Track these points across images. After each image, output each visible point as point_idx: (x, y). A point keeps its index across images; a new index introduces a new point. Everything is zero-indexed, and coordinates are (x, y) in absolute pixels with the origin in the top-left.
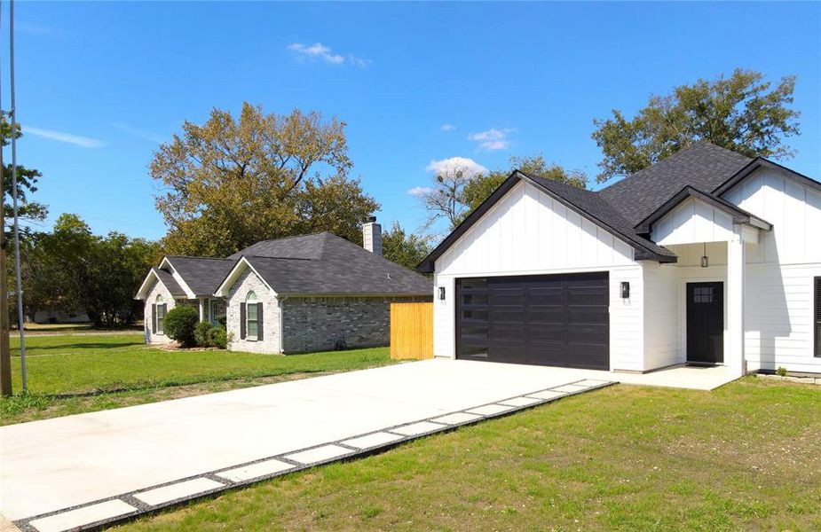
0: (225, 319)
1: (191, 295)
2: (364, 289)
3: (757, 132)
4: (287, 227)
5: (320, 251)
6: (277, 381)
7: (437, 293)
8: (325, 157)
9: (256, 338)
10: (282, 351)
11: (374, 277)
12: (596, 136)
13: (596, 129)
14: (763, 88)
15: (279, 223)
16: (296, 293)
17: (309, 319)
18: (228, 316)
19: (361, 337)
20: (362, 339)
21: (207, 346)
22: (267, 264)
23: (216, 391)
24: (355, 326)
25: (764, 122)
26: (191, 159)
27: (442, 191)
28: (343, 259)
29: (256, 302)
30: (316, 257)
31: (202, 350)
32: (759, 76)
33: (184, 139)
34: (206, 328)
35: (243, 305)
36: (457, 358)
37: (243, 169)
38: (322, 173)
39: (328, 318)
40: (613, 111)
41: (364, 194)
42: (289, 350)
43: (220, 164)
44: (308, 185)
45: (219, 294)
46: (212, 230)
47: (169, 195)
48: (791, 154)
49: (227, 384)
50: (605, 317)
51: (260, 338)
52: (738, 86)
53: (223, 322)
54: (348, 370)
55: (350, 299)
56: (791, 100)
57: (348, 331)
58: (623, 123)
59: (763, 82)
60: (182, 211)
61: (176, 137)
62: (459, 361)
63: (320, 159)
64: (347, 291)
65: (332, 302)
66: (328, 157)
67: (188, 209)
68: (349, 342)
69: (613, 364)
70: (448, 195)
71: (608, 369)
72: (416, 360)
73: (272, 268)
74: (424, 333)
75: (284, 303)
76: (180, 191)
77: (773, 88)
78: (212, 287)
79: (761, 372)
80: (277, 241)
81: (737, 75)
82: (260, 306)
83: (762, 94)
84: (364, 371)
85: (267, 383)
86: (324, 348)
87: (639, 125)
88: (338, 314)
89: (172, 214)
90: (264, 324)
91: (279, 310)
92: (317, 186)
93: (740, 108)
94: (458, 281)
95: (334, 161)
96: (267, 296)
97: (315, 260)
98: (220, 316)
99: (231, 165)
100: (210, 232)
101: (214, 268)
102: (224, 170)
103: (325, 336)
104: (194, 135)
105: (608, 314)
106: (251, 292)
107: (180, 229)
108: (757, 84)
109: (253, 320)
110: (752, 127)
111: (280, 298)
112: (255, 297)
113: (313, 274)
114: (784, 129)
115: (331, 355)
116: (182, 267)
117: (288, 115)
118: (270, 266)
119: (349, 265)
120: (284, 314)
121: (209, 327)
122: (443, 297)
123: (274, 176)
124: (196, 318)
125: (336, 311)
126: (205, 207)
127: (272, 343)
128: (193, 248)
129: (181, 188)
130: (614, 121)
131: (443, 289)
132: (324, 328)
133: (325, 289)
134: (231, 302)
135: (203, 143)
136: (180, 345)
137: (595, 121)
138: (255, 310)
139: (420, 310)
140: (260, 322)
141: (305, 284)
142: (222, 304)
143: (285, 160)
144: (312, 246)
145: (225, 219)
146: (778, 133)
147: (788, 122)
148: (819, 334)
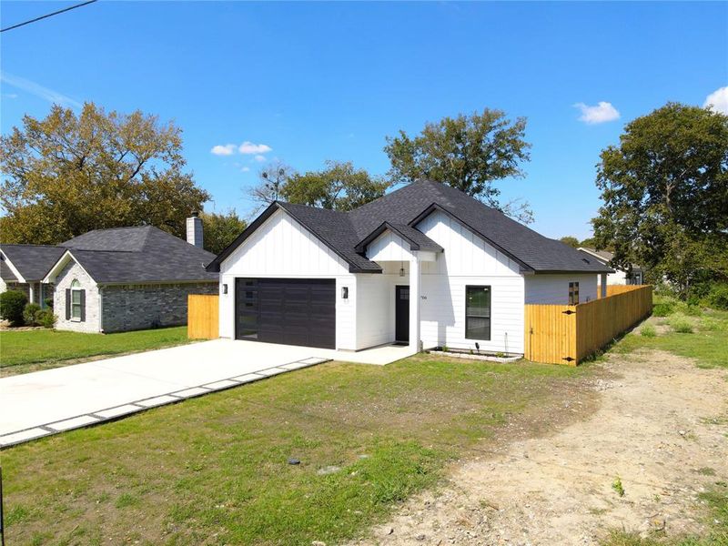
0: (52, 301)
1: (22, 280)
2: (177, 277)
3: (501, 156)
4: (121, 216)
5: (142, 244)
6: (79, 362)
7: (221, 288)
8: (160, 154)
9: (79, 319)
10: (102, 330)
11: (189, 266)
12: (387, 150)
13: (386, 144)
14: (505, 123)
15: (113, 213)
16: (114, 281)
17: (127, 303)
18: (55, 300)
19: (176, 317)
20: (176, 318)
21: (36, 325)
22: (90, 257)
23: (22, 373)
24: (170, 308)
25: (508, 149)
26: (30, 150)
27: (267, 186)
28: (164, 251)
29: (79, 289)
30: (137, 250)
31: (30, 329)
32: (503, 115)
33: (24, 131)
34: (34, 310)
35: (68, 291)
36: (236, 338)
37: (82, 160)
38: (157, 167)
39: (145, 301)
40: (400, 131)
41: (196, 186)
42: (108, 329)
43: (59, 155)
44: (145, 177)
45: (46, 281)
46: (48, 219)
47: (7, 182)
48: (523, 175)
49: (34, 366)
50: (333, 311)
51: (83, 319)
52: (487, 122)
53: (51, 304)
54: (145, 351)
55: (165, 286)
56: (524, 135)
57: (164, 313)
58: (407, 141)
59: (506, 119)
60: (20, 197)
61: (16, 129)
62: (237, 341)
63: (156, 156)
64: (163, 279)
65: (149, 288)
66: (163, 155)
67: (25, 196)
68: (163, 322)
69: (337, 346)
70: (272, 189)
71: (334, 348)
72: (206, 340)
73: (95, 261)
74: (212, 319)
75: (104, 291)
76: (18, 179)
77: (512, 125)
78: (42, 273)
79: (435, 349)
80: (107, 231)
81: (486, 112)
82: (82, 292)
83: (506, 128)
84: (158, 351)
85: (69, 364)
86: (142, 326)
87: (419, 143)
88: (155, 298)
89: (10, 200)
90: (86, 308)
91: (99, 297)
92: (152, 177)
93: (490, 137)
94: (237, 280)
95: (169, 158)
96: (89, 285)
97: (138, 252)
98: (48, 299)
99: (70, 157)
100: (45, 220)
101: (46, 254)
102: (64, 161)
103: (141, 317)
104: (34, 128)
105: (335, 309)
106: (75, 280)
107: (16, 214)
108: (502, 120)
109: (76, 305)
110: (498, 152)
111: (100, 287)
112: (79, 284)
113: (133, 265)
114: (520, 156)
115: (144, 334)
116: (14, 254)
117: (130, 113)
118: (92, 258)
119: (167, 255)
120: (104, 300)
121: (38, 309)
122: (226, 292)
123: (113, 167)
124: (26, 300)
125: (153, 296)
126: (41, 197)
127: (93, 323)
128: (29, 233)
129: (20, 176)
130: (401, 139)
131: (226, 286)
132: (141, 310)
133: (142, 278)
134: (58, 288)
135: (43, 135)
136: (9, 324)
137: (387, 138)
138: (78, 295)
139: (209, 301)
140: (82, 306)
141: (124, 274)
142: (49, 289)
143: (123, 153)
144: (135, 238)
145: (60, 209)
146: (516, 158)
147: (524, 151)
148: (469, 322)
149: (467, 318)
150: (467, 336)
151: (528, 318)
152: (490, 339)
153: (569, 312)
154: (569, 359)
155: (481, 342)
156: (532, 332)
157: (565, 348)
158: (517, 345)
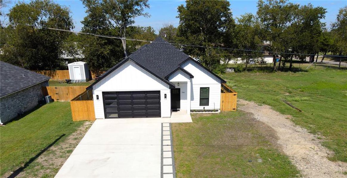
7: (95, 97)
10: (2, 124)
11: (19, 78)
24: (22, 103)
39: (13, 103)
42: (4, 122)
55: (18, 92)
57: (20, 106)
62: (106, 119)
69: (162, 115)
71: (160, 117)
74: (89, 111)
79: (192, 111)
88: (15, 100)
94: (103, 93)
103: (13, 112)
105: (160, 103)
122: (98, 99)
131: (97, 96)
132: (12, 108)
139: (86, 103)
148: (201, 101)
149: (200, 98)
150: (200, 105)
151: (222, 97)
152: (208, 105)
153: (235, 95)
154: (234, 109)
155: (205, 107)
156: (223, 102)
157: (233, 105)
158: (218, 106)
